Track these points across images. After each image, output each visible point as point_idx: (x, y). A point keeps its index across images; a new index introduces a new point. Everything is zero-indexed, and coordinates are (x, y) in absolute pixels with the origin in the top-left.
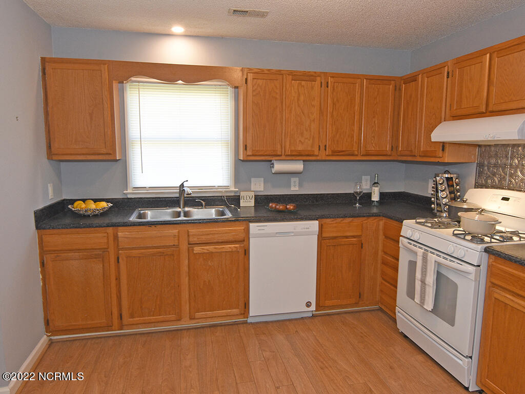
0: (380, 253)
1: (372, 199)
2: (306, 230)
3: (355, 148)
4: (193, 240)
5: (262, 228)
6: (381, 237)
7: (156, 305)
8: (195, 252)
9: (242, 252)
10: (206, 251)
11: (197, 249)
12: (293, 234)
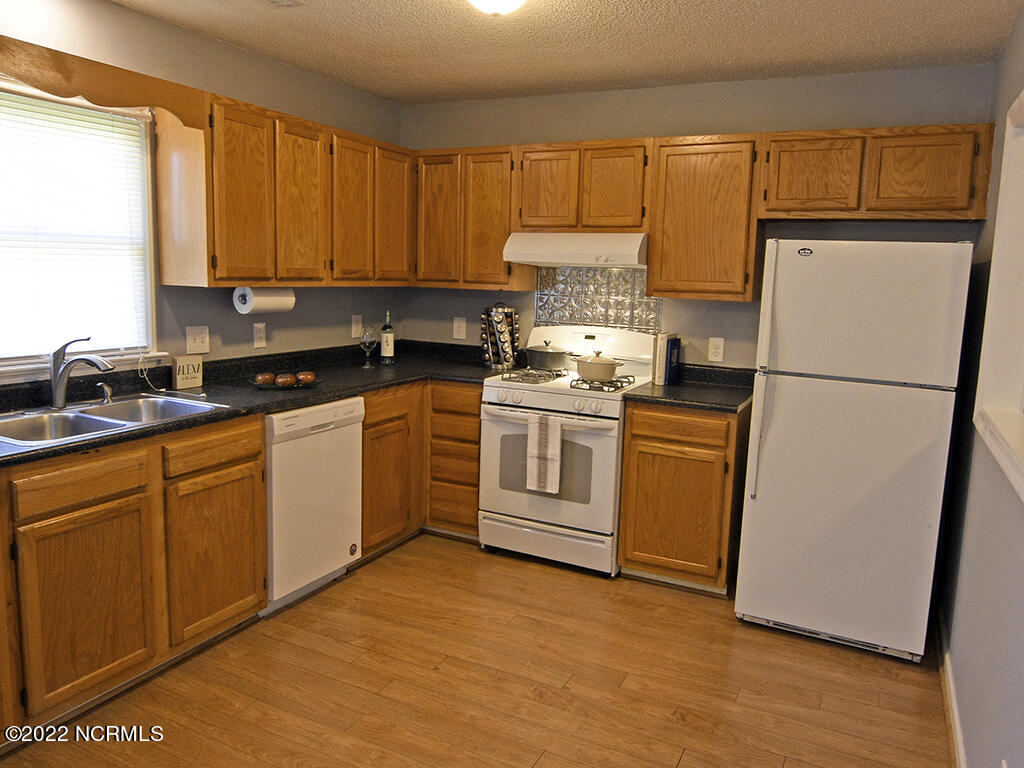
0: (428, 440)
1: (383, 355)
2: (349, 416)
3: (369, 267)
4: (175, 468)
5: (290, 422)
6: (429, 412)
7: (105, 639)
8: (181, 494)
9: (258, 475)
10: (199, 488)
11: (184, 486)
12: (332, 426)
